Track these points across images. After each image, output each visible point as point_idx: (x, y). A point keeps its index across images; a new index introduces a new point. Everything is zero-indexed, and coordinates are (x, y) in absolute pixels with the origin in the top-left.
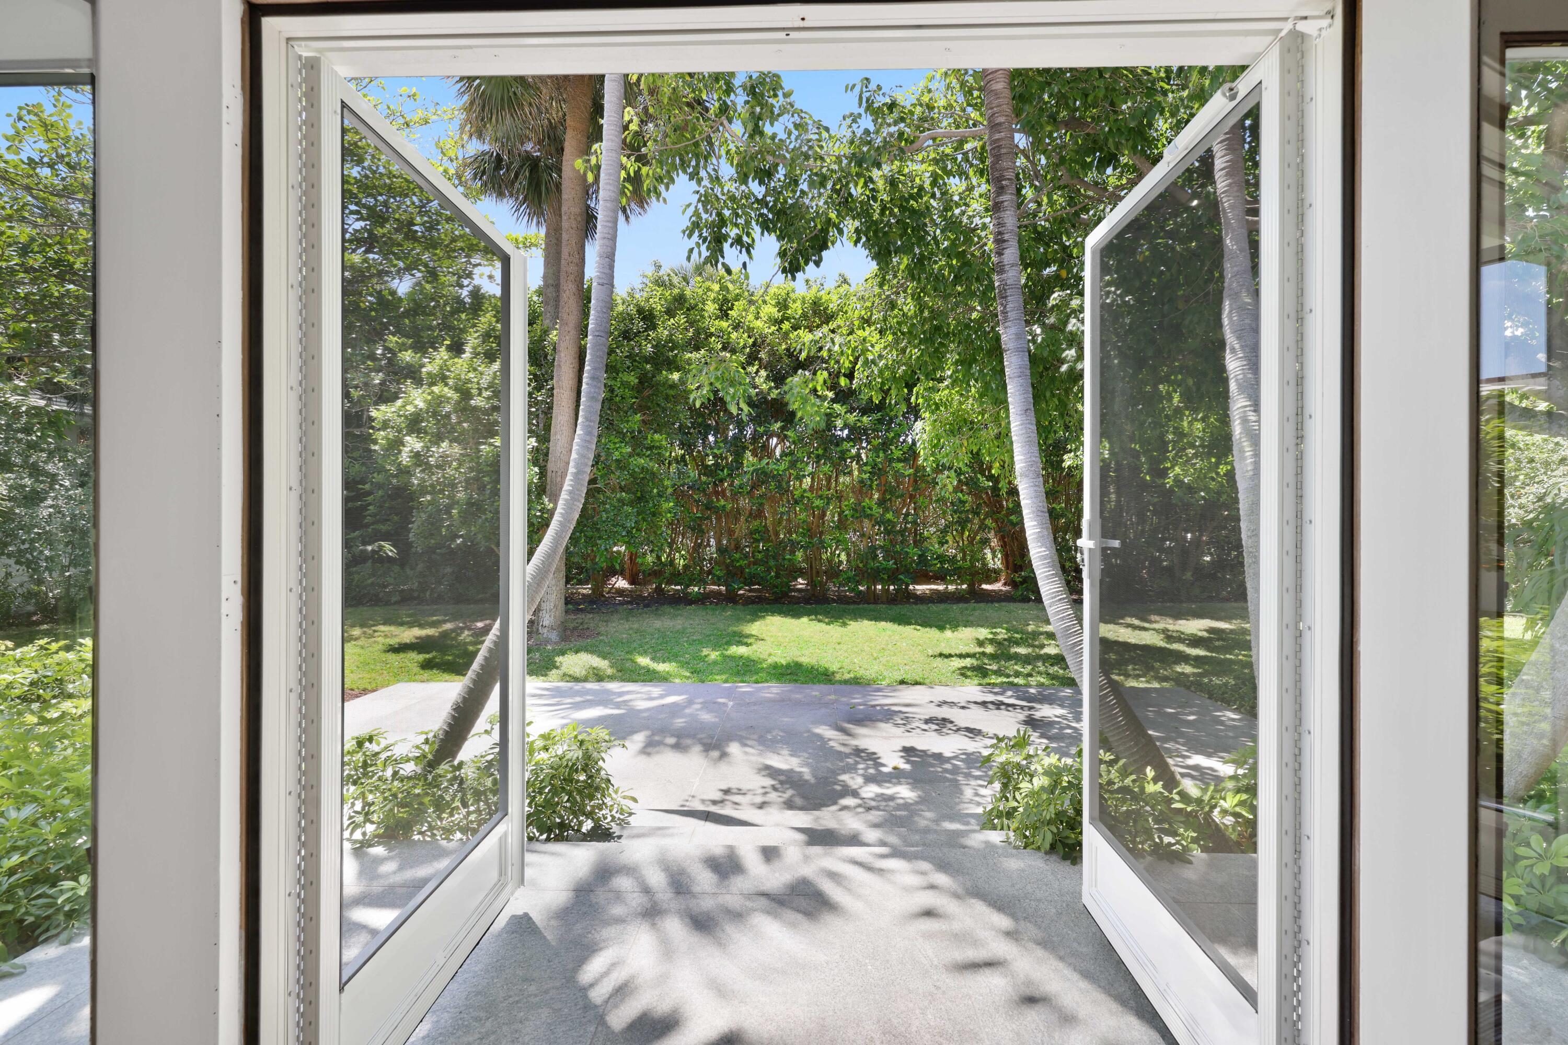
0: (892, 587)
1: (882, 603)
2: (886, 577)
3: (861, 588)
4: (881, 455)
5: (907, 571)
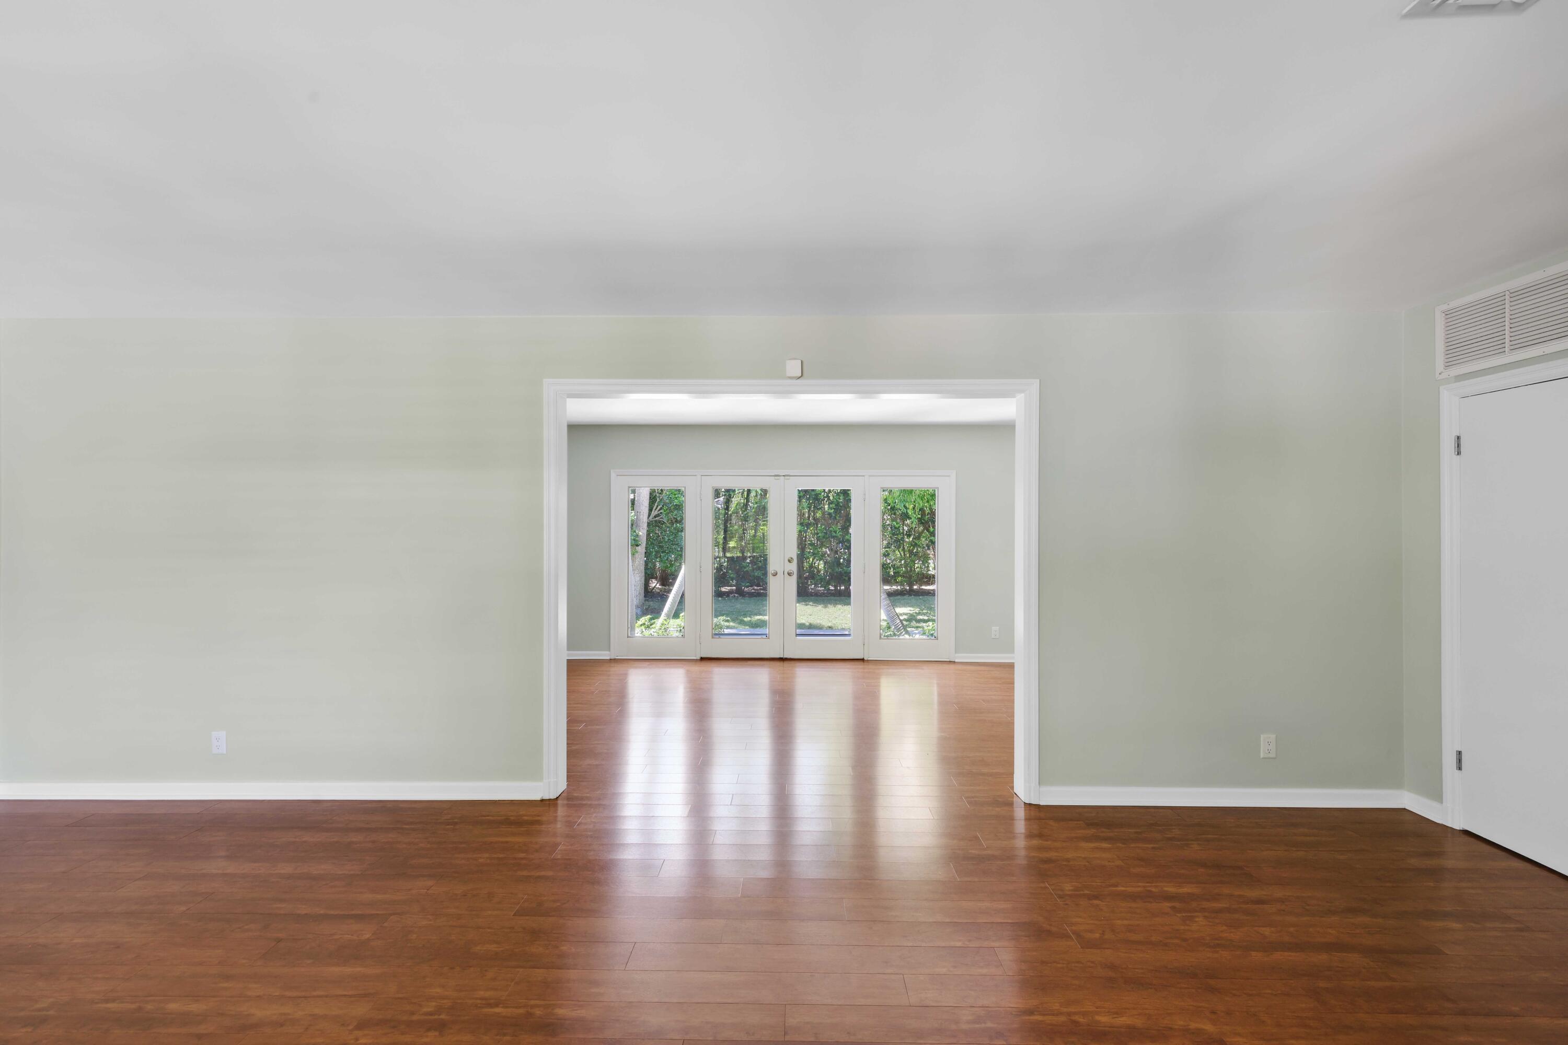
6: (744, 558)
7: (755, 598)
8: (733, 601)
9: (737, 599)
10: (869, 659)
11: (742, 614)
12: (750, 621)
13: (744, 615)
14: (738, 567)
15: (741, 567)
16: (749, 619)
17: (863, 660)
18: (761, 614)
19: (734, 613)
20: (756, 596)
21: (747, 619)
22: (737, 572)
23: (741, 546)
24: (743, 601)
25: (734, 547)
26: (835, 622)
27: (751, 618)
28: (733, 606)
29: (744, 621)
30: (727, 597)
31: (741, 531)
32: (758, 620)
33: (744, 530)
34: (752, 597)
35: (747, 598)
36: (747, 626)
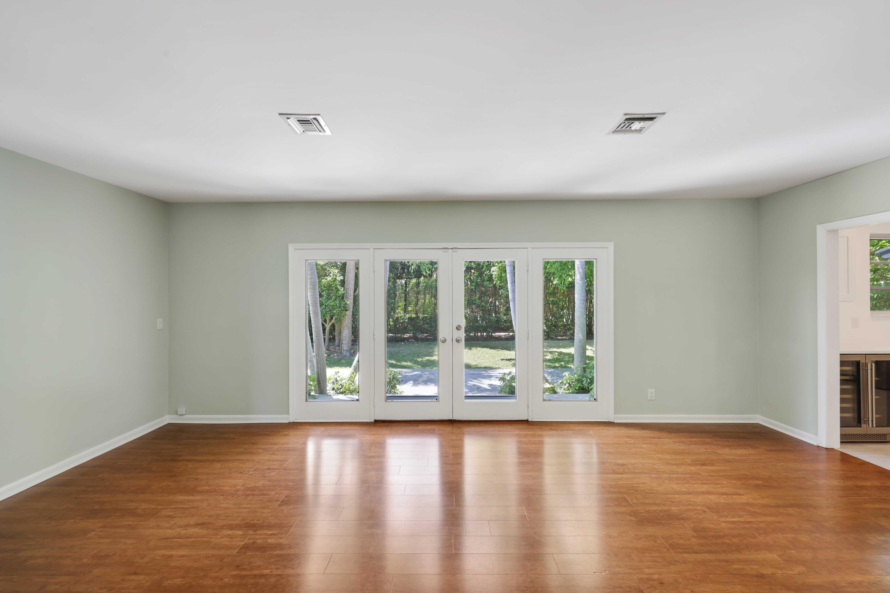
0: (485, 334)
1: (480, 341)
2: (482, 329)
3: (472, 335)
4: (479, 278)
5: (491, 327)
6: (418, 317)
7: (425, 342)
8: (411, 345)
9: (413, 343)
10: (533, 420)
11: (416, 355)
12: (422, 361)
13: (417, 356)
14: (414, 323)
15: (416, 323)
16: (421, 359)
17: (527, 421)
18: (428, 356)
19: (411, 354)
20: (425, 341)
21: (420, 360)
22: (414, 326)
23: (416, 309)
24: (417, 345)
25: (411, 311)
26: (478, 361)
27: (422, 358)
28: (410, 349)
29: (417, 361)
30: (407, 342)
31: (415, 300)
32: (427, 360)
33: (417, 300)
34: (423, 342)
35: (420, 343)
36: (420, 365)
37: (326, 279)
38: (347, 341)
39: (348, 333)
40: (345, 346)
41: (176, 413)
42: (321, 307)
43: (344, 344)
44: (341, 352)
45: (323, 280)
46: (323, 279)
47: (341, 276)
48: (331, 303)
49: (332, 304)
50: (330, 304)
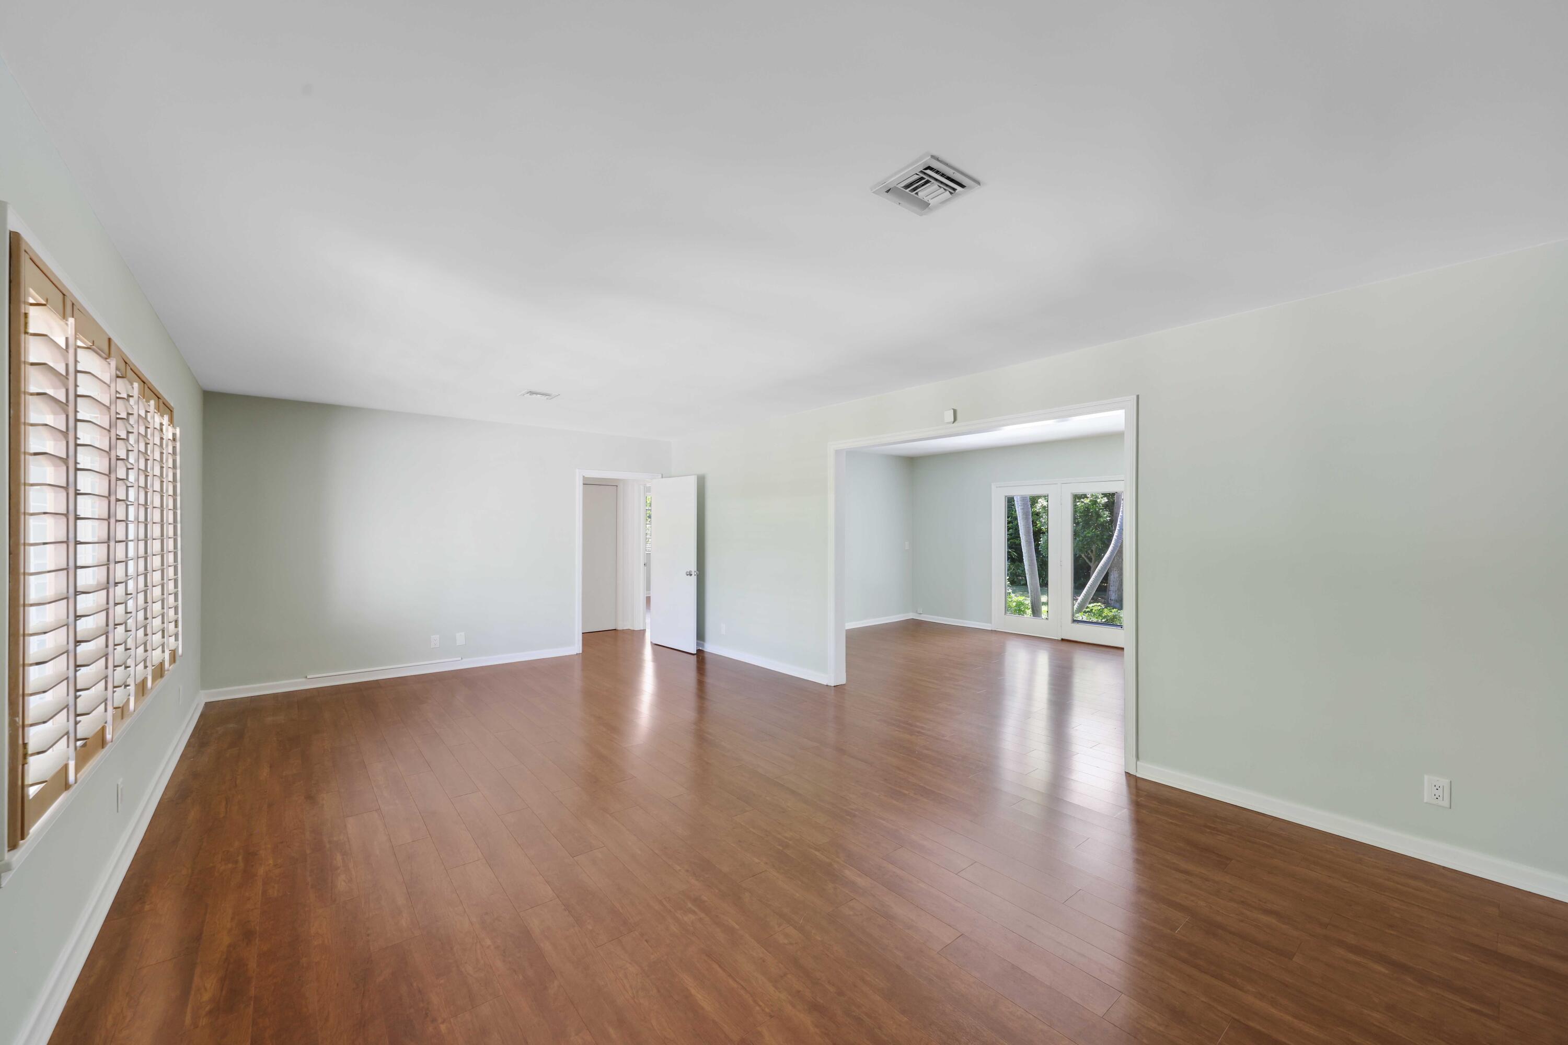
37: (1082, 502)
38: (1116, 588)
39: (1117, 575)
40: (1114, 594)
41: (916, 612)
42: (1076, 539)
43: (1112, 592)
44: (1108, 602)
45: (1078, 504)
46: (1079, 502)
47: (1104, 497)
48: (1088, 533)
49: (1089, 535)
50: (1088, 535)
